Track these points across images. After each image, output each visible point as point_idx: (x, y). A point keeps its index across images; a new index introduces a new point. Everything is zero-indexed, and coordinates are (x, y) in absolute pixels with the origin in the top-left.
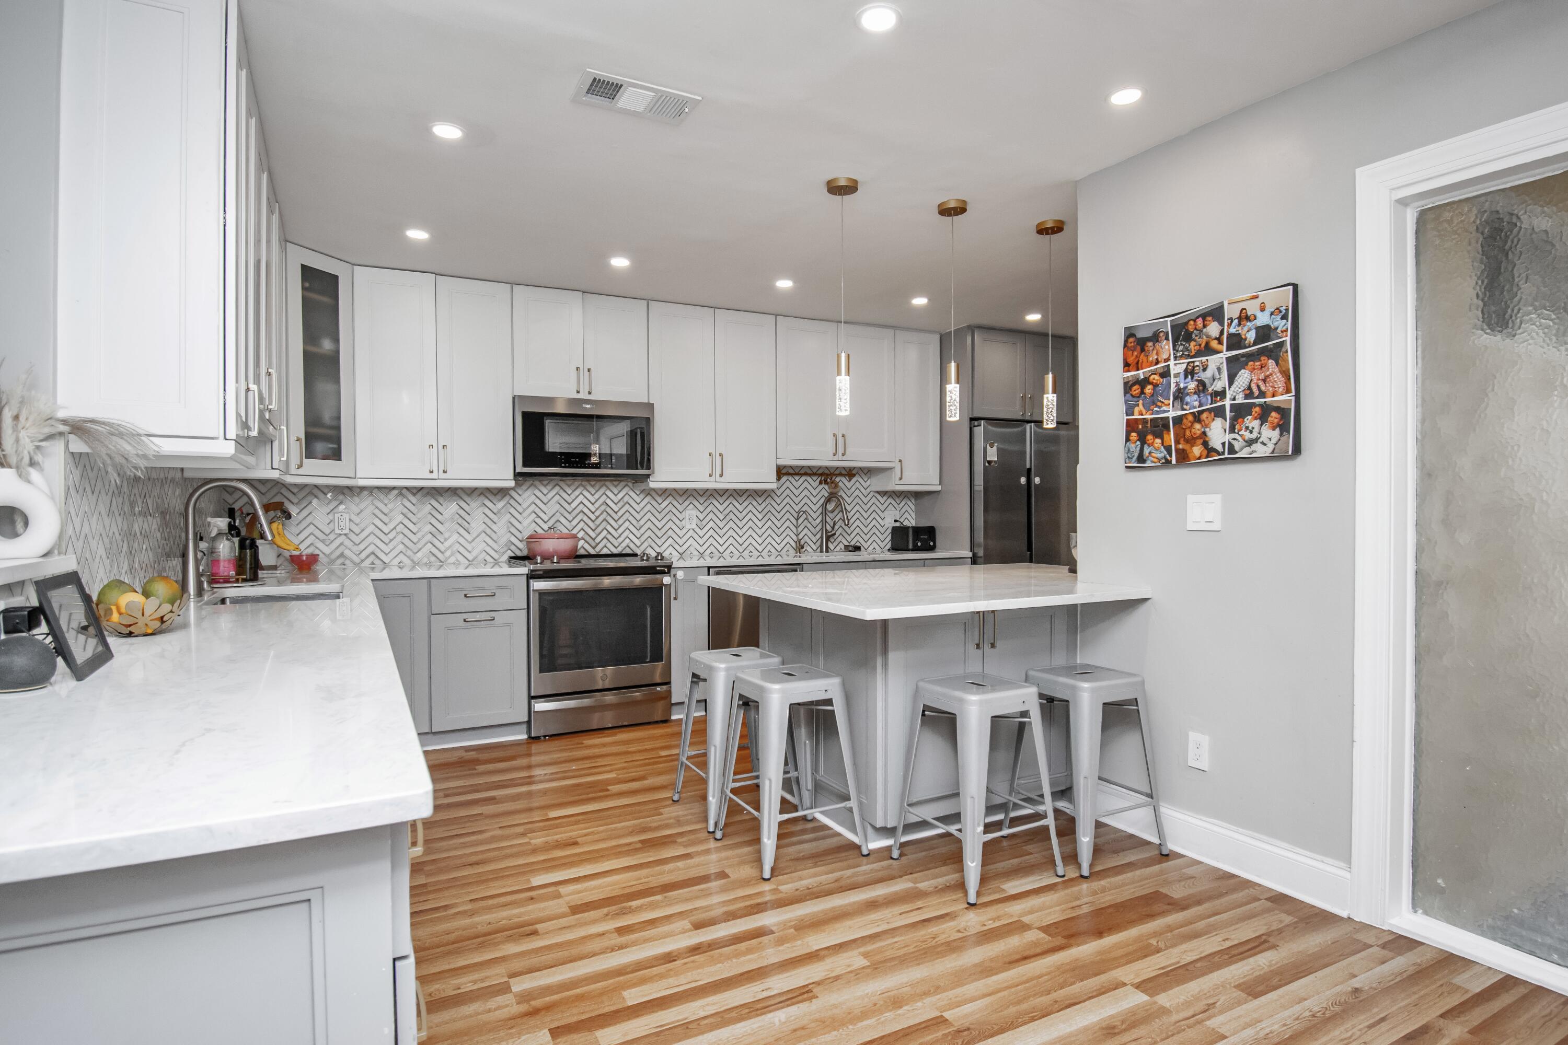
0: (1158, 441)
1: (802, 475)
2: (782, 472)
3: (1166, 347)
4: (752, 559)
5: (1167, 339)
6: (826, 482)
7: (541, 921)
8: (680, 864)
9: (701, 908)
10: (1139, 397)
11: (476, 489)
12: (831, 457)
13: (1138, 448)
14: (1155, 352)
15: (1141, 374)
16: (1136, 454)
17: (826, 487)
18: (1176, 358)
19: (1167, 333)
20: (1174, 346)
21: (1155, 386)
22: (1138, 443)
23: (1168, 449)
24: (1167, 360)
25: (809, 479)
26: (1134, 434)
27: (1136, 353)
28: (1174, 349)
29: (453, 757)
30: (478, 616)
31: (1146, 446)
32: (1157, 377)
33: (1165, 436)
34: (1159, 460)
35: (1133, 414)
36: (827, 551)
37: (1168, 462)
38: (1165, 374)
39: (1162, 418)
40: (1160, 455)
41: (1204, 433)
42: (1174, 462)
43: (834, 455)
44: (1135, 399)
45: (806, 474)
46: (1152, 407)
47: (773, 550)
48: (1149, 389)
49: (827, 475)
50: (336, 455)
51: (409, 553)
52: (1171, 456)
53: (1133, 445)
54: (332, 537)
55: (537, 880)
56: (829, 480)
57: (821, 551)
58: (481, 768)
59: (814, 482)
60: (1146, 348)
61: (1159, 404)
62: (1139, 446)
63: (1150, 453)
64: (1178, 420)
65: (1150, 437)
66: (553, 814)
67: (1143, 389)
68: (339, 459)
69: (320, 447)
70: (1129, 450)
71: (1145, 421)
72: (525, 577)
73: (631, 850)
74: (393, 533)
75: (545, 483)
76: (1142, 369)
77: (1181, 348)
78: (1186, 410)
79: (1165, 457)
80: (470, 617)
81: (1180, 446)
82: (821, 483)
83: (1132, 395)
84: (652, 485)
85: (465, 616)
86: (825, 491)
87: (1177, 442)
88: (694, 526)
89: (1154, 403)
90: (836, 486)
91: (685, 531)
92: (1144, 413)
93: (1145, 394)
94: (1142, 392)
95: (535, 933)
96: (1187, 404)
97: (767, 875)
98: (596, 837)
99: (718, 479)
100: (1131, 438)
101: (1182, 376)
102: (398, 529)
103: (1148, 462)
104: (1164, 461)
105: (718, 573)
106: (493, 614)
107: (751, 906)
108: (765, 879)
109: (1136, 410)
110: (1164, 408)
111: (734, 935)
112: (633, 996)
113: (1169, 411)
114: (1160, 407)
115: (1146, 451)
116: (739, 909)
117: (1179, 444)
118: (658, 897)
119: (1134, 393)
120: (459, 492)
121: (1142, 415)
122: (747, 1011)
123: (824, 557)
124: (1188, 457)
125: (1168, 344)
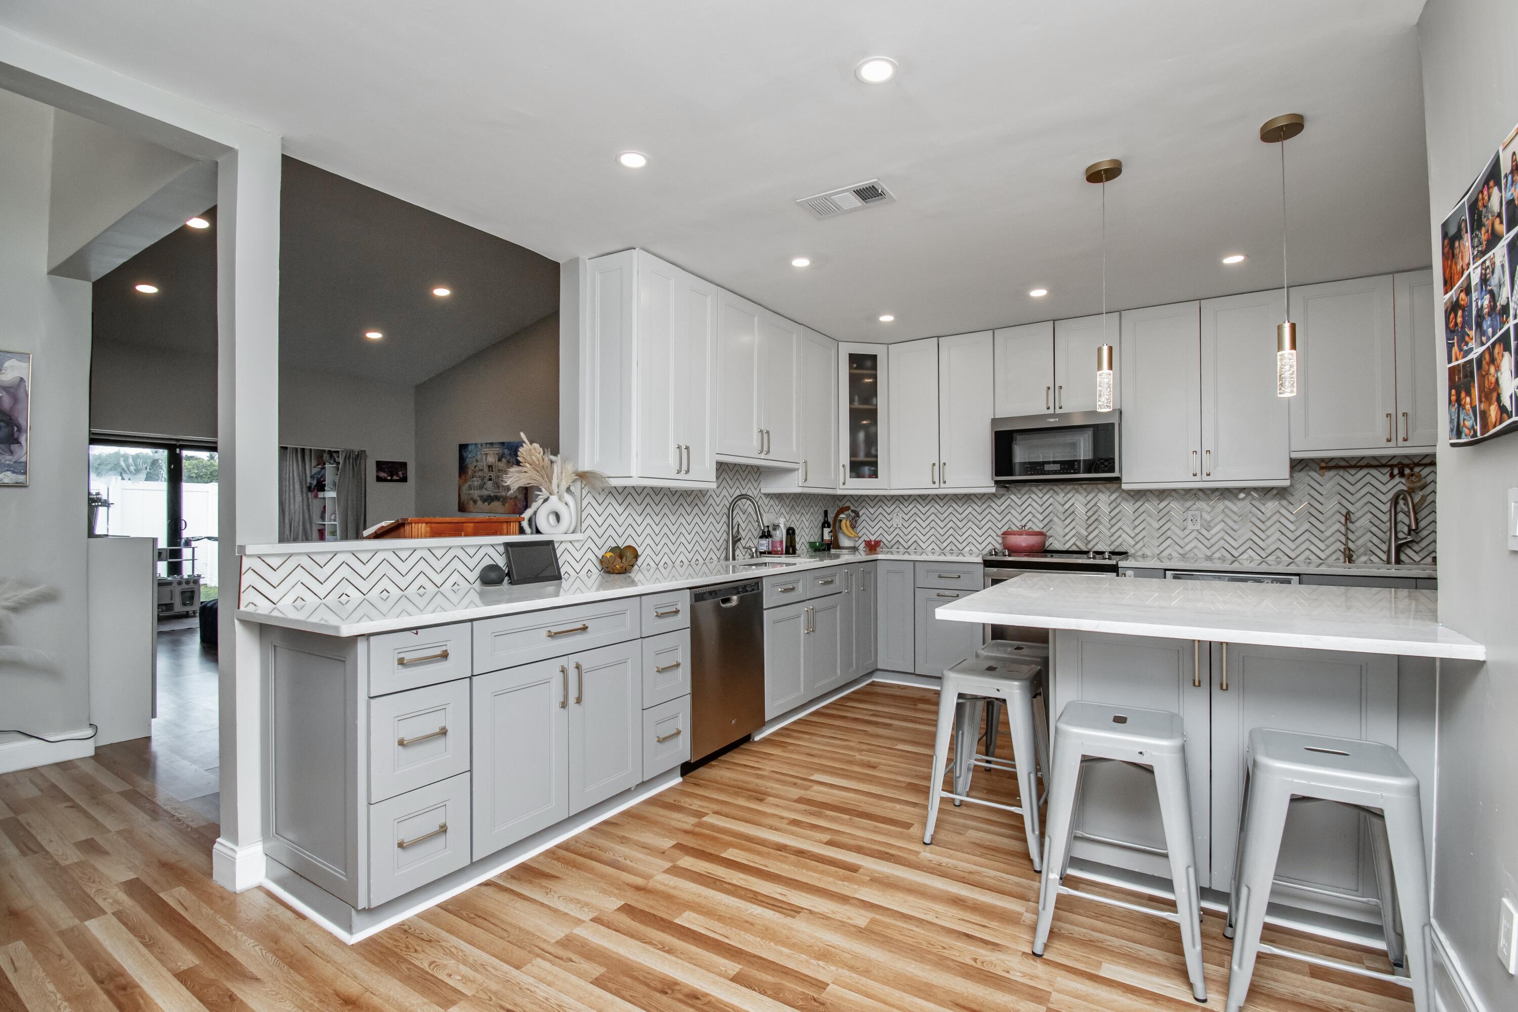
0: (1468, 400)
1: (1362, 467)
2: (1298, 465)
4: (1252, 565)
5: (1467, 230)
6: (1402, 474)
7: (775, 796)
8: (898, 806)
9: (854, 835)
11: (985, 494)
12: (1383, 443)
16: (1455, 424)
17: (1403, 480)
21: (1464, 309)
23: (1475, 412)
25: (1374, 472)
29: (918, 695)
30: (947, 593)
32: (1463, 296)
34: (1470, 431)
36: (1398, 561)
37: (1475, 434)
40: (1470, 424)
43: (1389, 440)
45: (1368, 466)
47: (1313, 557)
49: (1408, 466)
50: (874, 475)
51: (938, 543)
54: (892, 529)
55: (817, 777)
56: (1407, 471)
57: (1389, 562)
58: (920, 706)
59: (1382, 475)
61: (1467, 339)
63: (1464, 421)
65: (1463, 395)
66: (901, 746)
68: (877, 477)
69: (866, 470)
72: (982, 566)
73: (896, 786)
74: (928, 528)
75: (1040, 488)
79: (1473, 426)
80: (942, 592)
81: (1482, 406)
82: (1392, 476)
84: (1124, 487)
85: (938, 591)
86: (1399, 484)
87: (1480, 399)
88: (1198, 527)
90: (1420, 477)
91: (1187, 532)
95: (761, 800)
97: (927, 840)
98: (890, 768)
99: (1205, 478)
102: (931, 525)
103: (1463, 435)
105: (1176, 577)
106: (957, 592)
107: (880, 852)
108: (925, 843)
111: (835, 859)
112: (731, 854)
114: (1467, 344)
115: (1461, 417)
116: (870, 849)
117: (1481, 402)
118: (847, 817)
120: (972, 497)
122: (751, 896)
123: (1393, 571)
124: (1487, 423)
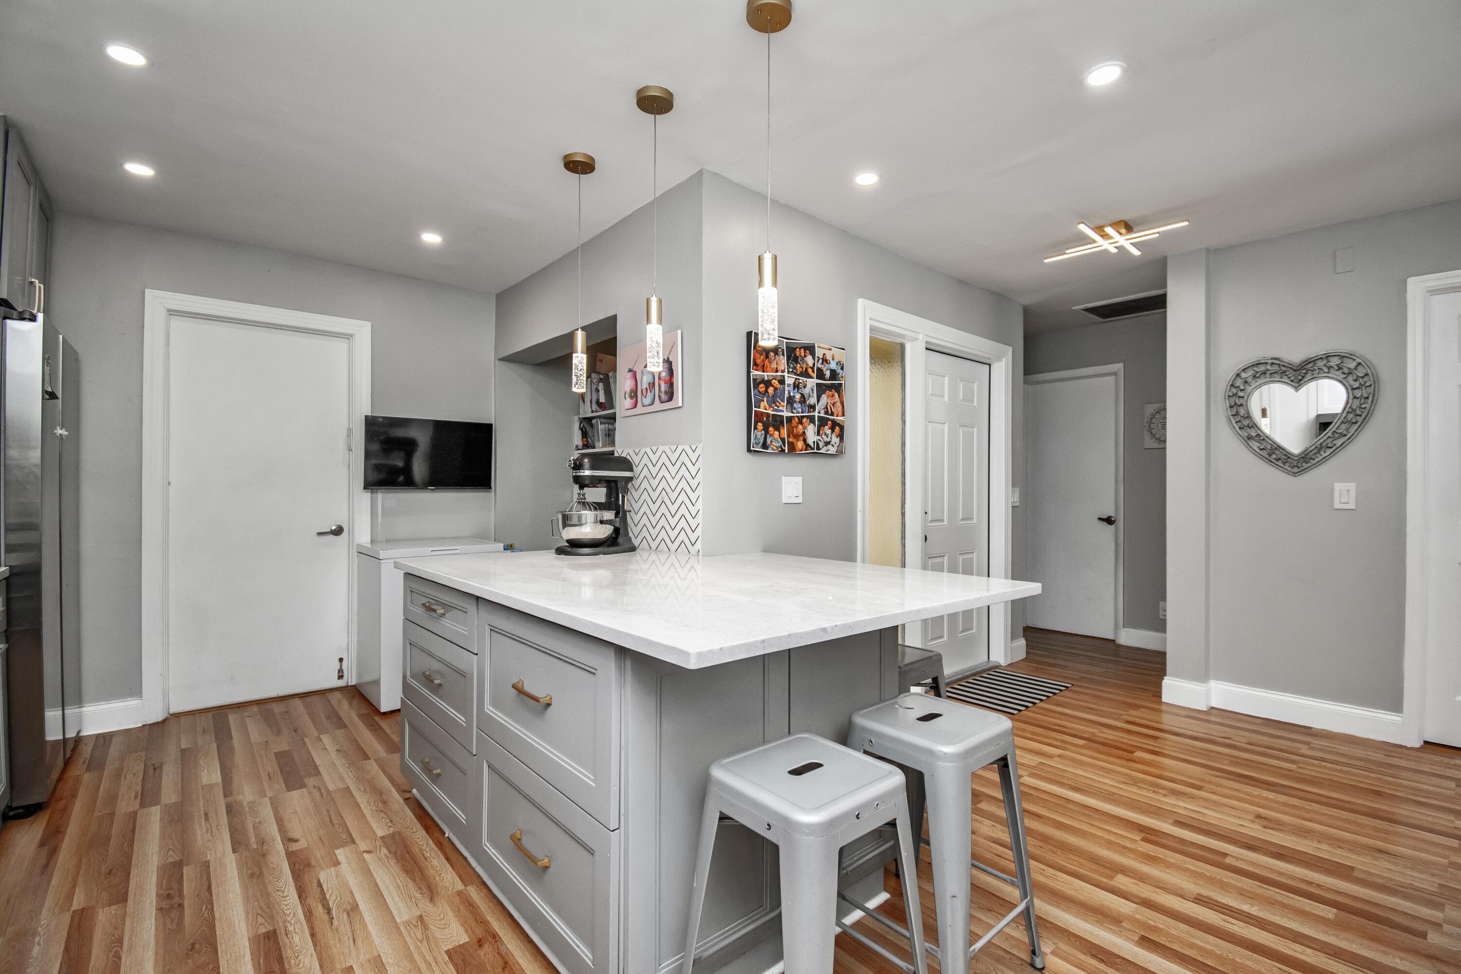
0: (777, 433)
3: (783, 361)
5: (783, 355)
10: (764, 394)
13: (763, 437)
14: (775, 362)
15: (766, 375)
16: (762, 441)
18: (788, 372)
19: (784, 350)
20: (788, 363)
21: (776, 389)
22: (763, 432)
23: (783, 440)
24: (783, 371)
26: (760, 424)
27: (762, 357)
28: (788, 365)
31: (768, 435)
32: (777, 382)
33: (781, 430)
34: (777, 448)
35: (759, 408)
37: (783, 451)
38: (782, 381)
39: (779, 415)
40: (779, 445)
41: (804, 432)
42: (786, 451)
44: (761, 395)
46: (773, 405)
48: (771, 390)
52: (785, 446)
53: (760, 433)
60: (770, 356)
61: (778, 404)
62: (764, 435)
63: (771, 442)
64: (790, 419)
65: (771, 429)
67: (767, 388)
70: (756, 436)
71: (768, 415)
76: (767, 372)
77: (792, 366)
78: (794, 413)
79: (781, 447)
81: (791, 440)
83: (759, 391)
87: (789, 436)
89: (774, 403)
92: (768, 409)
93: (768, 393)
94: (766, 391)
96: (795, 409)
100: (758, 427)
101: (792, 386)
103: (770, 449)
104: (780, 449)
109: (762, 404)
110: (781, 408)
113: (783, 411)
114: (778, 407)
115: (769, 440)
117: (790, 437)
119: (761, 390)
121: (766, 410)
124: (795, 448)
125: (784, 360)
